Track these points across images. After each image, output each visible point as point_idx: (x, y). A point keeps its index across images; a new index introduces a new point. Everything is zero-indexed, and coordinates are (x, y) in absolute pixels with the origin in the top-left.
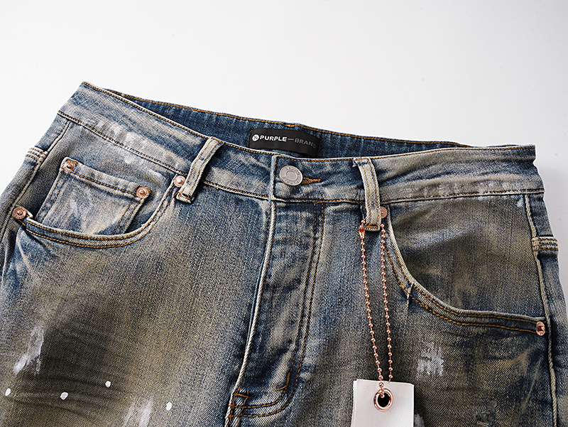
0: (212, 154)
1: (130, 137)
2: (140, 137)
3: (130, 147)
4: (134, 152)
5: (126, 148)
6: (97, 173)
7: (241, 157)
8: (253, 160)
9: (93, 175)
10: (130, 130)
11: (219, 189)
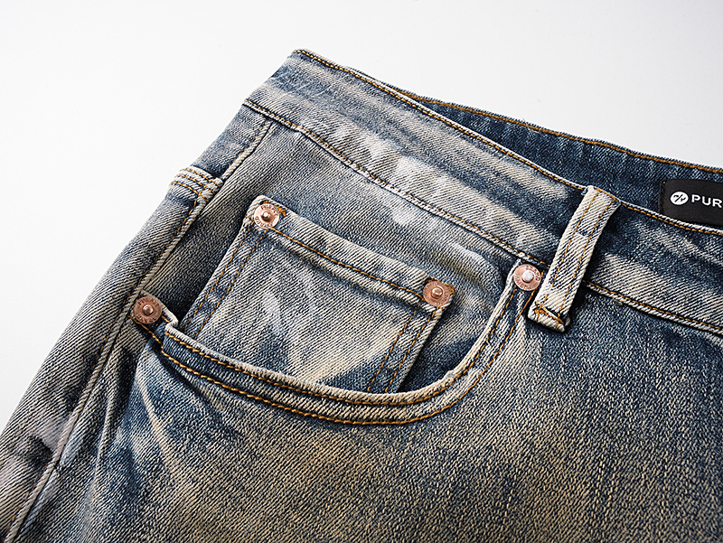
0: (604, 224)
1: (407, 167)
2: (429, 169)
3: (405, 188)
4: (415, 201)
5: (395, 191)
6: (331, 238)
7: (661, 236)
8: (689, 245)
9: (321, 241)
10: (406, 153)
11: (625, 305)
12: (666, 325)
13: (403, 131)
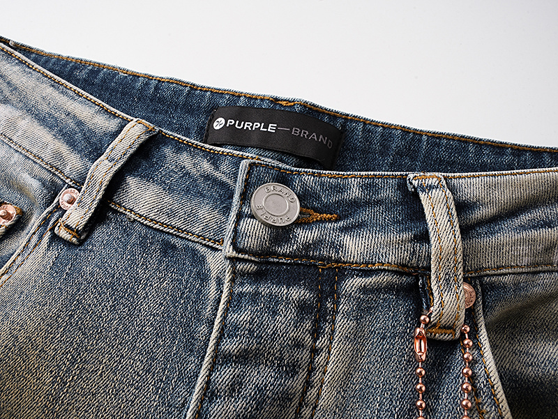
12: (166, 237)
13: (8, 83)
